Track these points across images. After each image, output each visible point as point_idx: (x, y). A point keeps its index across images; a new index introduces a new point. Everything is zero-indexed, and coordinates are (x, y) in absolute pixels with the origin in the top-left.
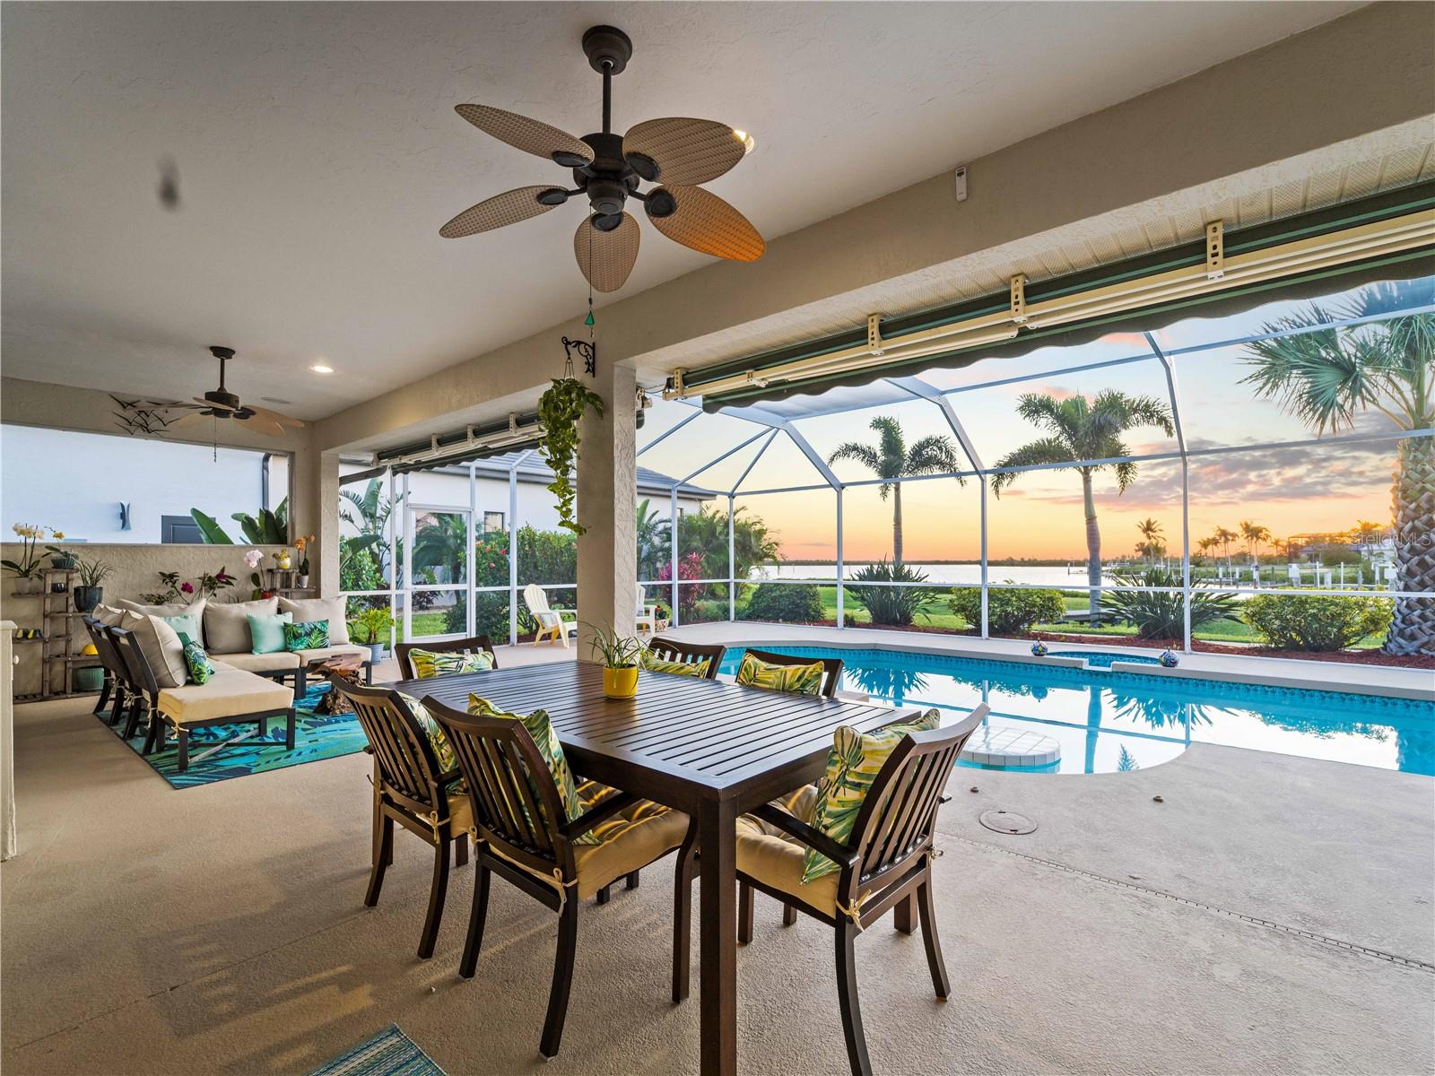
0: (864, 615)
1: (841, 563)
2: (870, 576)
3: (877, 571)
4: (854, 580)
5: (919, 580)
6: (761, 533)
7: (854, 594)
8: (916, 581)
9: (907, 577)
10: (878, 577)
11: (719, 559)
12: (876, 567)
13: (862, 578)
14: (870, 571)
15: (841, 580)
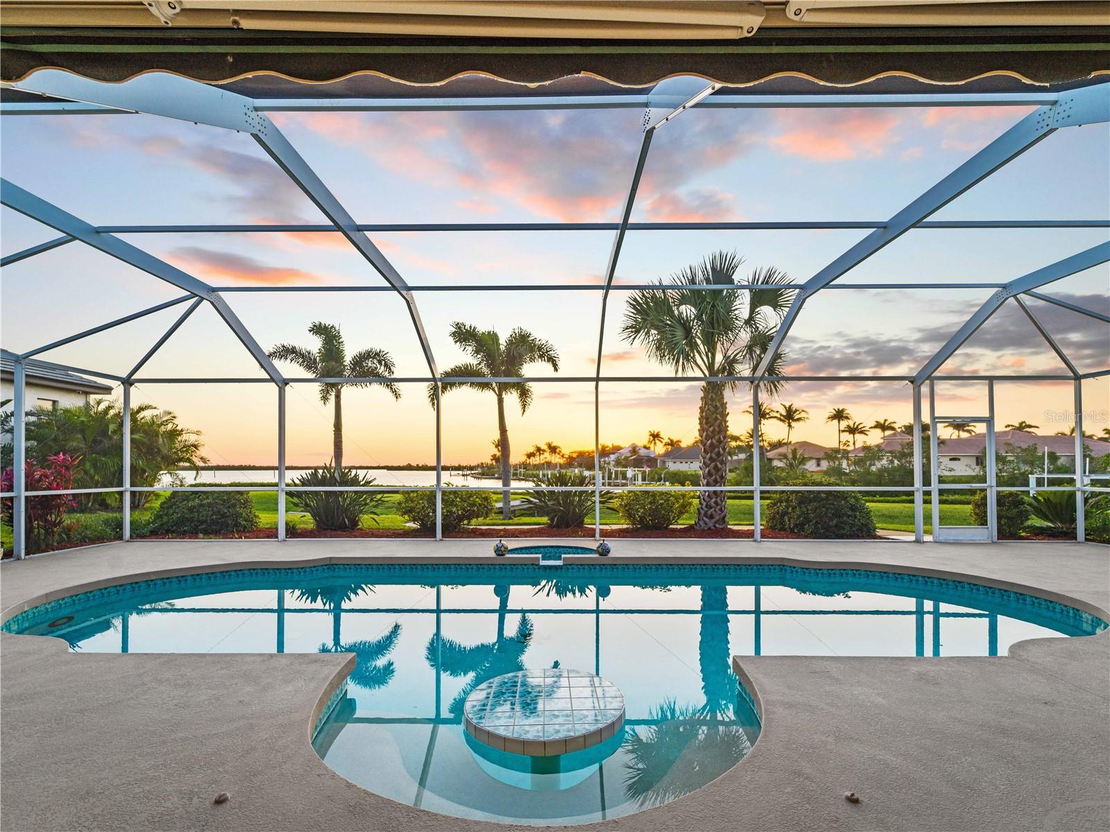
0: (305, 520)
1: (283, 468)
2: (313, 480)
3: (322, 476)
4: (296, 485)
5: (367, 483)
6: (175, 433)
7: (295, 500)
8: (364, 485)
9: (355, 481)
10: (323, 482)
11: (110, 462)
12: (321, 471)
13: (304, 483)
14: (315, 475)
15: (283, 486)
